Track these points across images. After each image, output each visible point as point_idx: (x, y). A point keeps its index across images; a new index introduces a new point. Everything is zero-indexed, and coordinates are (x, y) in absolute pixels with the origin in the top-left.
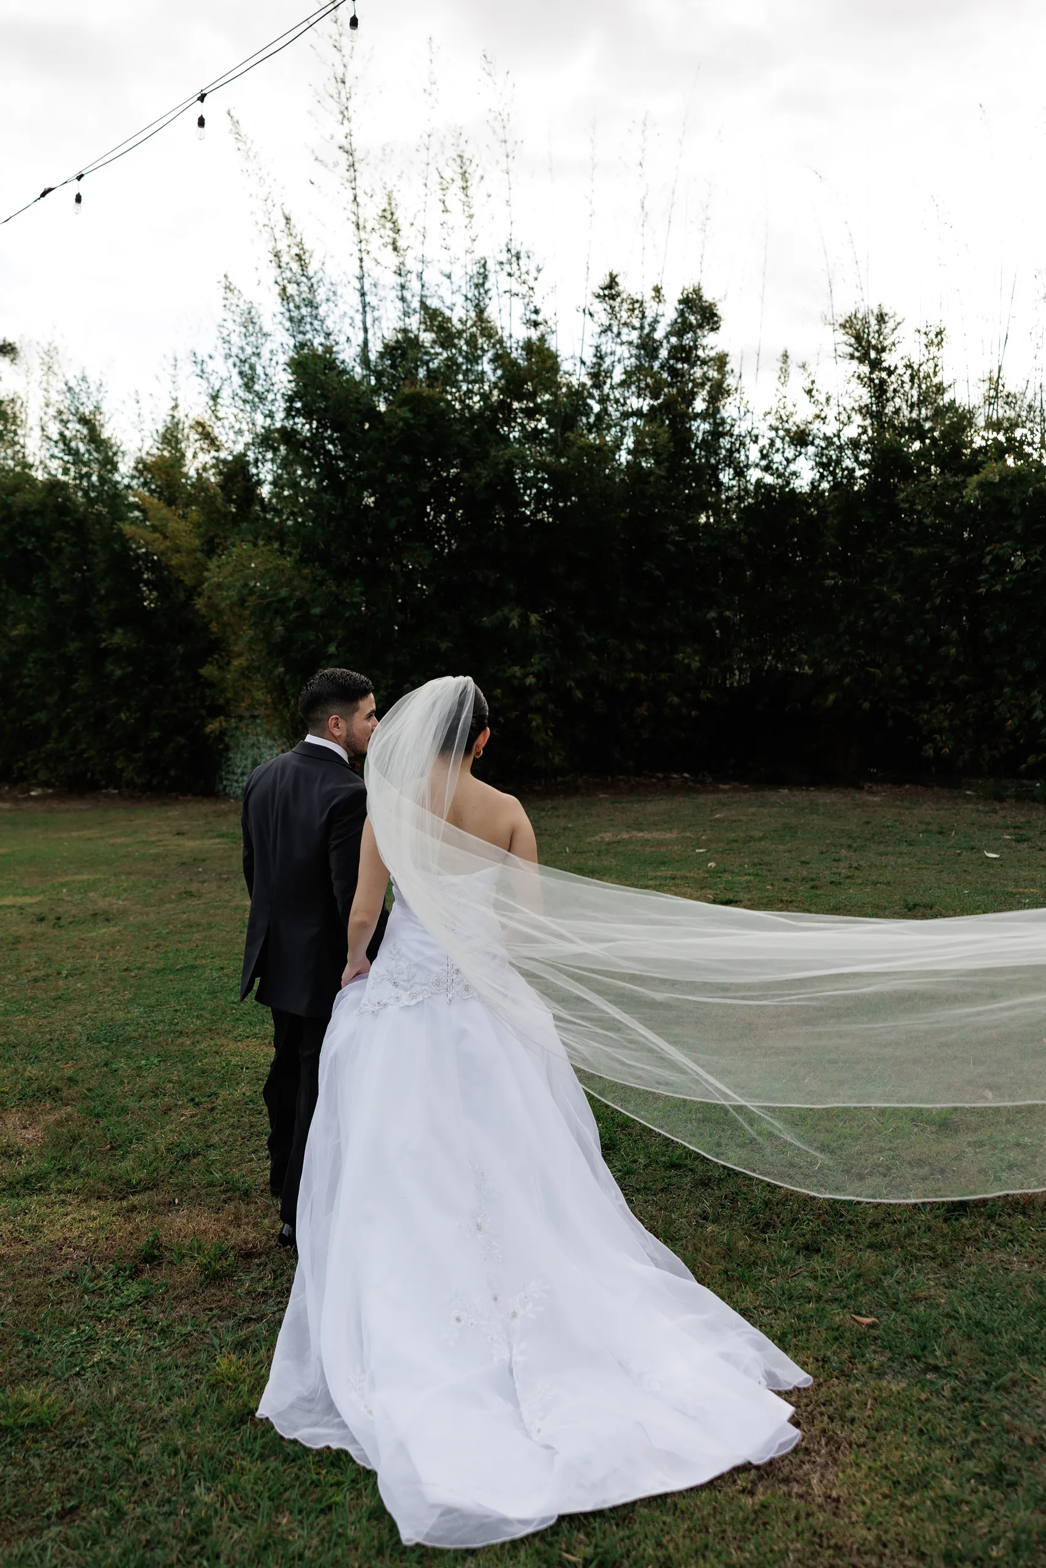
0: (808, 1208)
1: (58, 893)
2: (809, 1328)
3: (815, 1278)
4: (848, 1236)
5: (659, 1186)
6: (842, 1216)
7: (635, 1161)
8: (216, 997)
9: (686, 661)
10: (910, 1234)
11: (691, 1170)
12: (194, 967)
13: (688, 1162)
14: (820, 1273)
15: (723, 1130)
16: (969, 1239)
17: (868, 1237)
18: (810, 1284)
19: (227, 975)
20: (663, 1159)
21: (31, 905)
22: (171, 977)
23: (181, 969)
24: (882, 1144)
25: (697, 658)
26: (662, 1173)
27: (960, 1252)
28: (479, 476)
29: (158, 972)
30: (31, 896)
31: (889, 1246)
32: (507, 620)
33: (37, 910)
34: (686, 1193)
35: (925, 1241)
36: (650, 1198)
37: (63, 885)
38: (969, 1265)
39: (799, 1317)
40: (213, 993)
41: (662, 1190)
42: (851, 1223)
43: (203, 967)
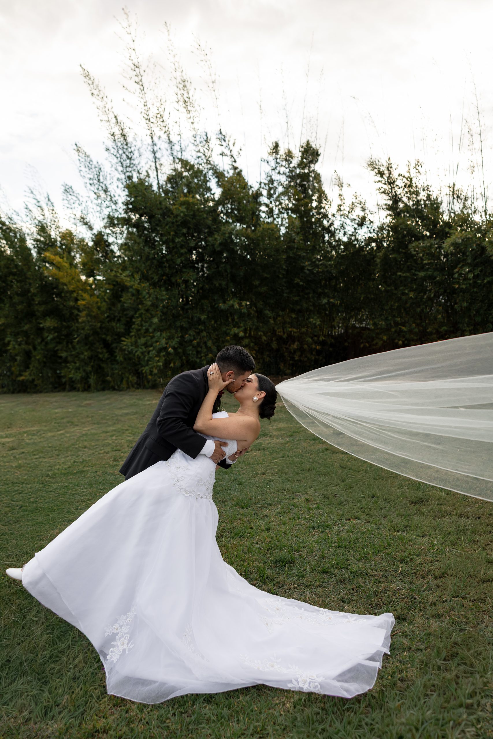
0: (397, 595)
1: (22, 436)
2: (407, 668)
3: (406, 637)
4: (420, 610)
5: (318, 583)
6: (415, 598)
7: (305, 570)
8: (92, 487)
9: (314, 322)
10: (452, 609)
11: (334, 574)
12: (82, 472)
13: (332, 570)
14: (408, 633)
15: (349, 552)
16: (485, 611)
17: (430, 611)
18: (404, 640)
19: (98, 475)
20: (319, 568)
21: (8, 442)
22: (71, 477)
23: (76, 472)
24: (432, 558)
25: (319, 320)
26: (318, 576)
27: (481, 619)
28: (216, 239)
29: (65, 474)
30: (9, 438)
31: (442, 616)
32: (233, 306)
33: (11, 445)
34: (332, 587)
35: (462, 613)
36: (313, 590)
37: (25, 432)
38: (487, 626)
39: (400, 662)
40: (91, 485)
41: (319, 586)
42: (420, 602)
43: (87, 471)
